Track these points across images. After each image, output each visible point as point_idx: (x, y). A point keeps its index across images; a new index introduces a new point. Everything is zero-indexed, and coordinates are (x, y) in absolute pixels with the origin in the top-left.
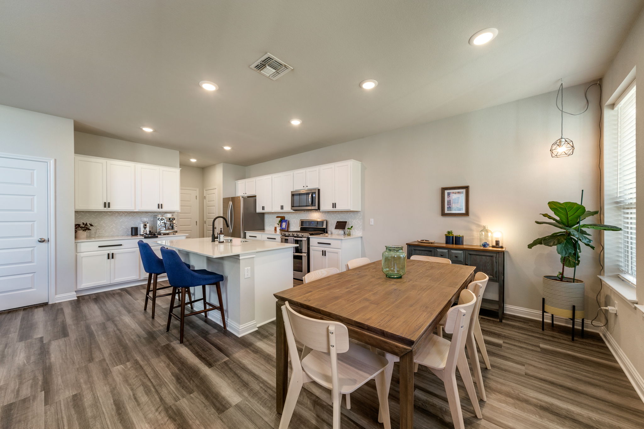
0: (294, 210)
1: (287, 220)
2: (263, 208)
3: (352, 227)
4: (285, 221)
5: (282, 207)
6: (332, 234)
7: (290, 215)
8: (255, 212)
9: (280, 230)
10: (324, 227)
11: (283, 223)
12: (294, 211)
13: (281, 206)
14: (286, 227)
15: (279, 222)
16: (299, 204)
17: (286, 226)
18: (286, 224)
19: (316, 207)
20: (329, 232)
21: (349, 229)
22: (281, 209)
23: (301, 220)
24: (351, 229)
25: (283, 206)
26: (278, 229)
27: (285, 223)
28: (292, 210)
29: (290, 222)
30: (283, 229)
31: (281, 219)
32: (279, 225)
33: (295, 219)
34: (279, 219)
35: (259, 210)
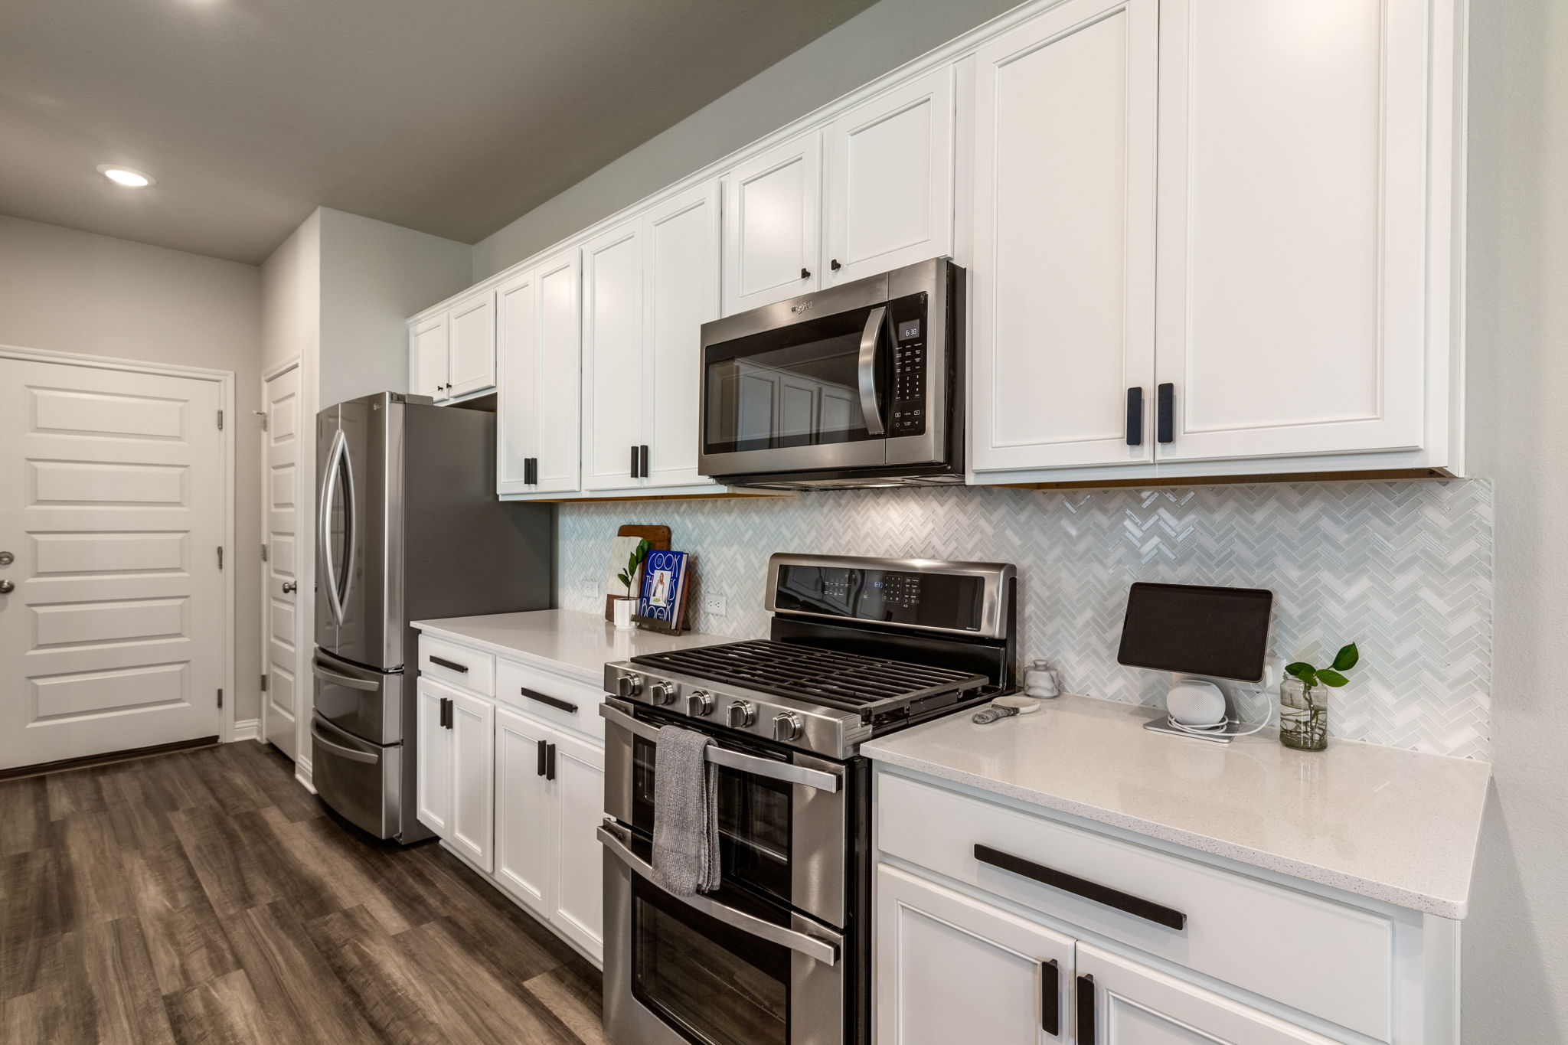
0: (721, 479)
1: (681, 554)
2: (531, 471)
3: (1347, 657)
4: (669, 562)
5: (640, 463)
6: (1059, 690)
7: (702, 519)
8: (490, 498)
9: (634, 618)
10: (991, 627)
11: (657, 574)
12: (723, 489)
13: (634, 450)
14: (671, 601)
15: (634, 561)
16: (772, 430)
17: (672, 593)
18: (675, 579)
19: (930, 446)
20: (1040, 682)
21: (1299, 670)
22: (634, 474)
23: (776, 556)
24: (1340, 682)
25: (645, 449)
26: (624, 611)
27: (668, 575)
28: (705, 479)
29: (706, 569)
30: (651, 612)
31: (640, 548)
32: (628, 583)
33: (735, 548)
34: (636, 541)
35: (510, 485)
